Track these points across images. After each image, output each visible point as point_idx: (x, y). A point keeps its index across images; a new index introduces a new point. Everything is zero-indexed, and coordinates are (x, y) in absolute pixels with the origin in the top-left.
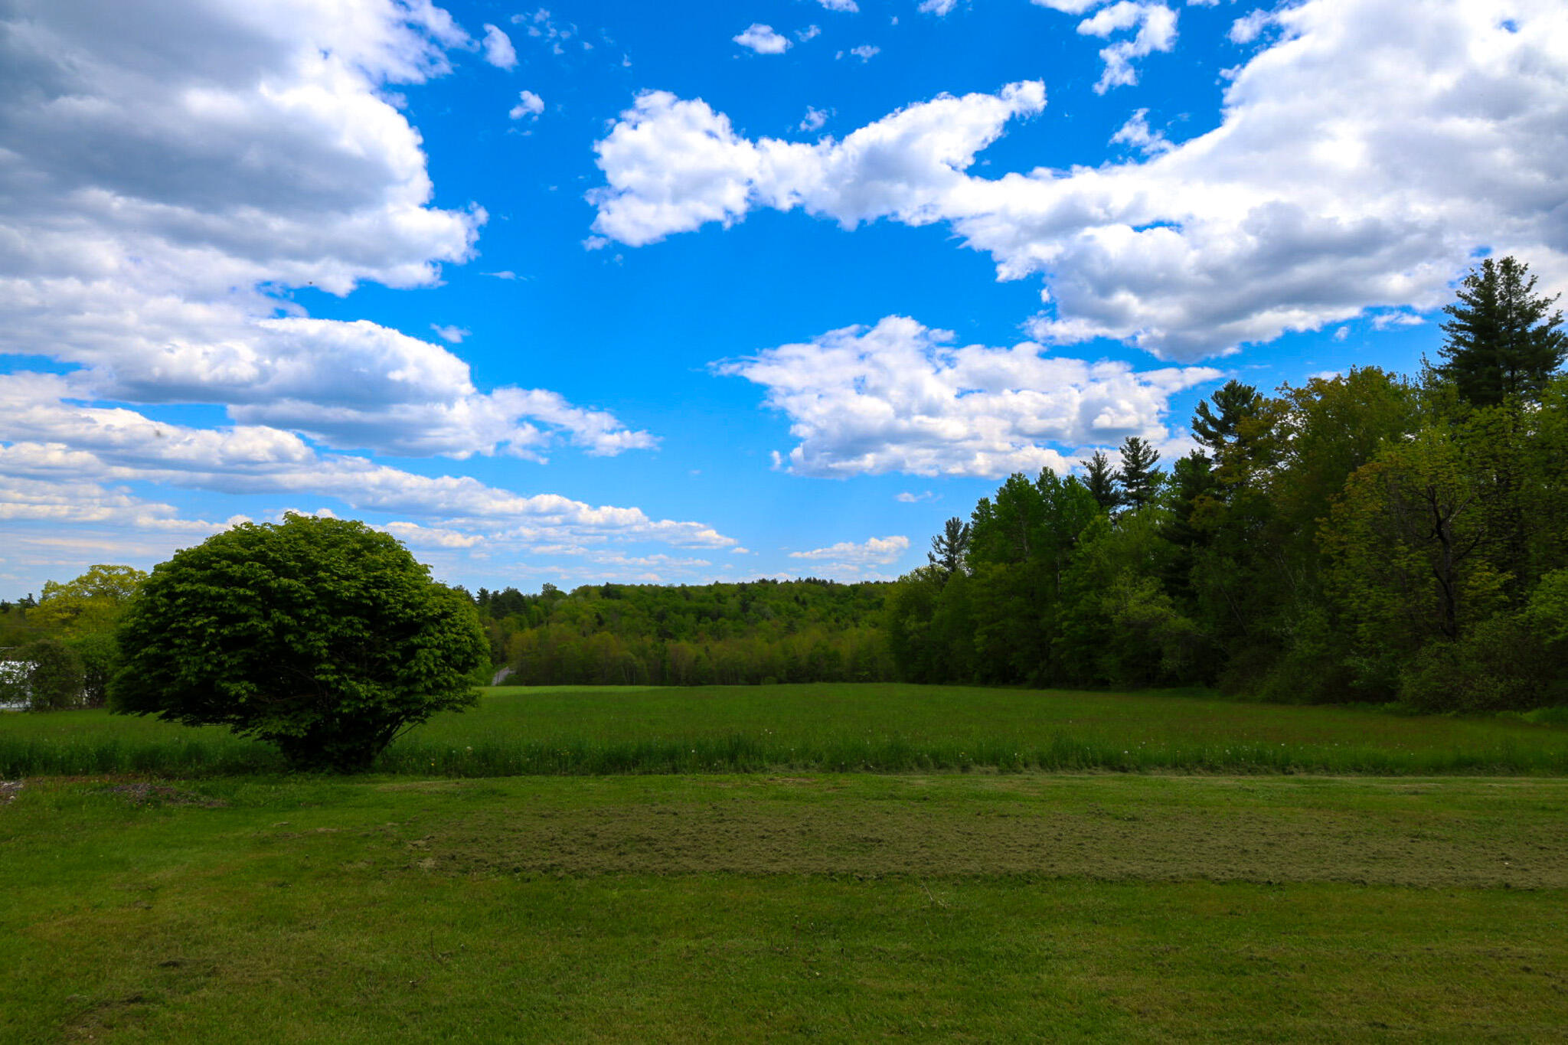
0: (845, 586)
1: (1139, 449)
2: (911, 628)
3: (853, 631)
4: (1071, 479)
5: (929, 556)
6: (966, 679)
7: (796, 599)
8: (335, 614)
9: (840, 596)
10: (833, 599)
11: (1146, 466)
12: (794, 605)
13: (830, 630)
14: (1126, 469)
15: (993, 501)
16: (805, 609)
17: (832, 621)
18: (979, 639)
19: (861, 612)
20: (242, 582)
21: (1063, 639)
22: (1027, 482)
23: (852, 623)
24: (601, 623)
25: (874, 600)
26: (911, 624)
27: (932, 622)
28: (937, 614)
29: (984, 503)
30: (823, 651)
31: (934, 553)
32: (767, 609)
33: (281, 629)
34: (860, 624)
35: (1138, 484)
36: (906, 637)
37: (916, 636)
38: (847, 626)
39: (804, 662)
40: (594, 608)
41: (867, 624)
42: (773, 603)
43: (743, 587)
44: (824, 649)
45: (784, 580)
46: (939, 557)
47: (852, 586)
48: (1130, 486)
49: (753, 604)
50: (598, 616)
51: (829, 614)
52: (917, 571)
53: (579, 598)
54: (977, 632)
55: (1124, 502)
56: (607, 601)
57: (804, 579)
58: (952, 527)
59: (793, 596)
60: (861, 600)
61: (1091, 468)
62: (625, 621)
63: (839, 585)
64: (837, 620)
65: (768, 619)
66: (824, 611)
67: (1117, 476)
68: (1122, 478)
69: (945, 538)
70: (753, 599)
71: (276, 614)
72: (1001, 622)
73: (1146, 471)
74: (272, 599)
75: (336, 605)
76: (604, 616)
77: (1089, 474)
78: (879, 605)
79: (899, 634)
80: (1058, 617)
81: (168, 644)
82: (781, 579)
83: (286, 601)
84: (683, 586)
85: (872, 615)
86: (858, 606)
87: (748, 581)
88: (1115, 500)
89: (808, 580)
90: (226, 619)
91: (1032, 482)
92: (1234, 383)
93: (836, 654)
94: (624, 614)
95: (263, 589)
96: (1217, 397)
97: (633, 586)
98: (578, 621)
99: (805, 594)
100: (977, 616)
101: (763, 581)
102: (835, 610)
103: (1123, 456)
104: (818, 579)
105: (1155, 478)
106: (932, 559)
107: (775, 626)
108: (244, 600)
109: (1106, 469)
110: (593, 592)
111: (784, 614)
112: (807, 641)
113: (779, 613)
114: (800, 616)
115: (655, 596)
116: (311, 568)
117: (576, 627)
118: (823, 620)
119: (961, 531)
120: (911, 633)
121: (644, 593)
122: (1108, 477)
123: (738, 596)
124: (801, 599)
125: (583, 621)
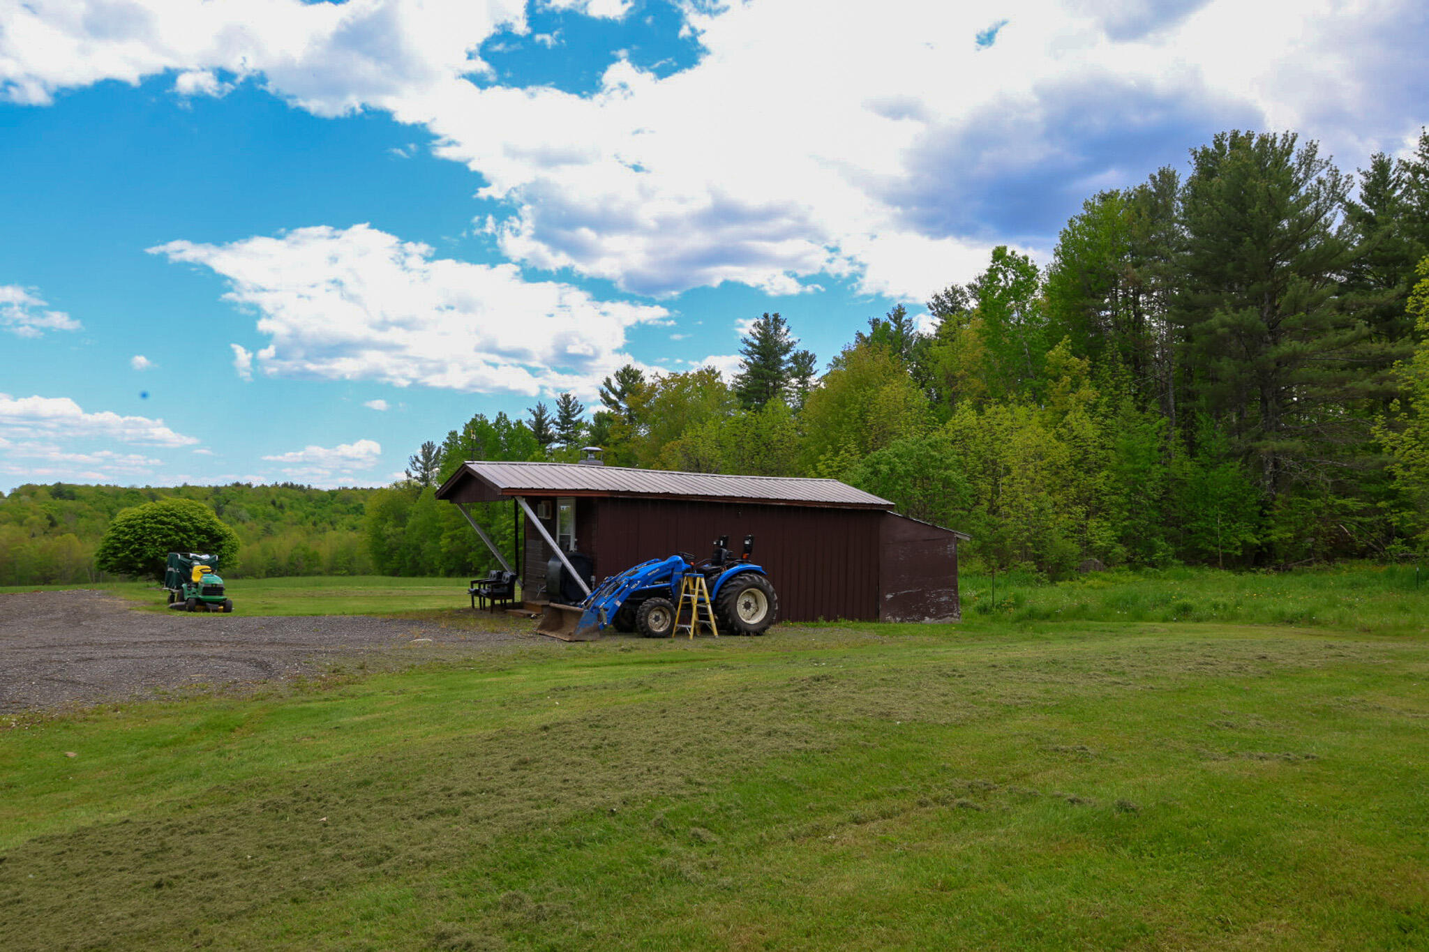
0: (322, 492)
1: (570, 402)
2: (389, 533)
3: (331, 534)
4: (519, 422)
5: (407, 472)
6: (434, 573)
7: (273, 503)
8: (199, 534)
9: (318, 501)
10: (310, 504)
11: (574, 416)
12: (271, 508)
13: (308, 533)
14: (560, 416)
15: (460, 433)
16: (283, 513)
17: (309, 525)
18: (444, 542)
19: (338, 516)
20: (169, 524)
21: (506, 542)
22: (487, 421)
23: (329, 527)
24: (53, 524)
25: (352, 505)
26: (388, 529)
27: (407, 528)
28: (411, 521)
29: (453, 434)
30: (303, 553)
31: (411, 470)
32: (243, 513)
33: (182, 539)
34: (338, 527)
35: (568, 429)
36: (384, 540)
37: (393, 539)
38: (324, 531)
39: (283, 562)
40: (44, 508)
41: (344, 528)
42: (249, 506)
43: (217, 490)
44: (303, 550)
45: (259, 485)
46: (415, 474)
47: (330, 492)
48: (562, 429)
49: (228, 507)
50: (49, 517)
51: (307, 517)
52: (395, 485)
53: (23, 497)
54: (443, 536)
55: (557, 441)
56: (59, 501)
57: (281, 483)
58: (427, 448)
59: (270, 500)
60: (339, 506)
61: (534, 413)
62: (83, 522)
63: (317, 491)
64: (315, 524)
65: (244, 522)
66: (301, 514)
67: (553, 421)
68: (557, 424)
69: (421, 458)
70: (228, 502)
71: (181, 534)
72: (462, 529)
73: (574, 419)
74: (179, 529)
75: (199, 531)
76: (57, 518)
77: (533, 419)
78: (359, 510)
79: (378, 537)
80: (504, 525)
81: (141, 544)
82: (256, 483)
83: (185, 530)
84: (148, 488)
85: (350, 519)
86: (336, 511)
87: (221, 484)
88: (550, 439)
89: (285, 485)
90: (165, 536)
91: (490, 422)
92: (629, 366)
93: (316, 554)
94: (81, 516)
95: (177, 526)
96: (617, 374)
97: (87, 487)
98: (25, 522)
99: (282, 498)
100: (442, 524)
101: (237, 485)
102: (313, 514)
103: (558, 407)
104: (295, 484)
105: (579, 425)
106: (409, 475)
107: (251, 529)
108: (170, 529)
109: (546, 415)
110: (40, 492)
111: (261, 517)
112: (285, 543)
113: (255, 516)
114: (277, 520)
115: (117, 497)
116: (190, 519)
117: (23, 528)
118: (301, 523)
119: (434, 453)
120: (389, 536)
121: (102, 493)
122: (547, 422)
123: (211, 499)
124: (278, 503)
125: (31, 523)
